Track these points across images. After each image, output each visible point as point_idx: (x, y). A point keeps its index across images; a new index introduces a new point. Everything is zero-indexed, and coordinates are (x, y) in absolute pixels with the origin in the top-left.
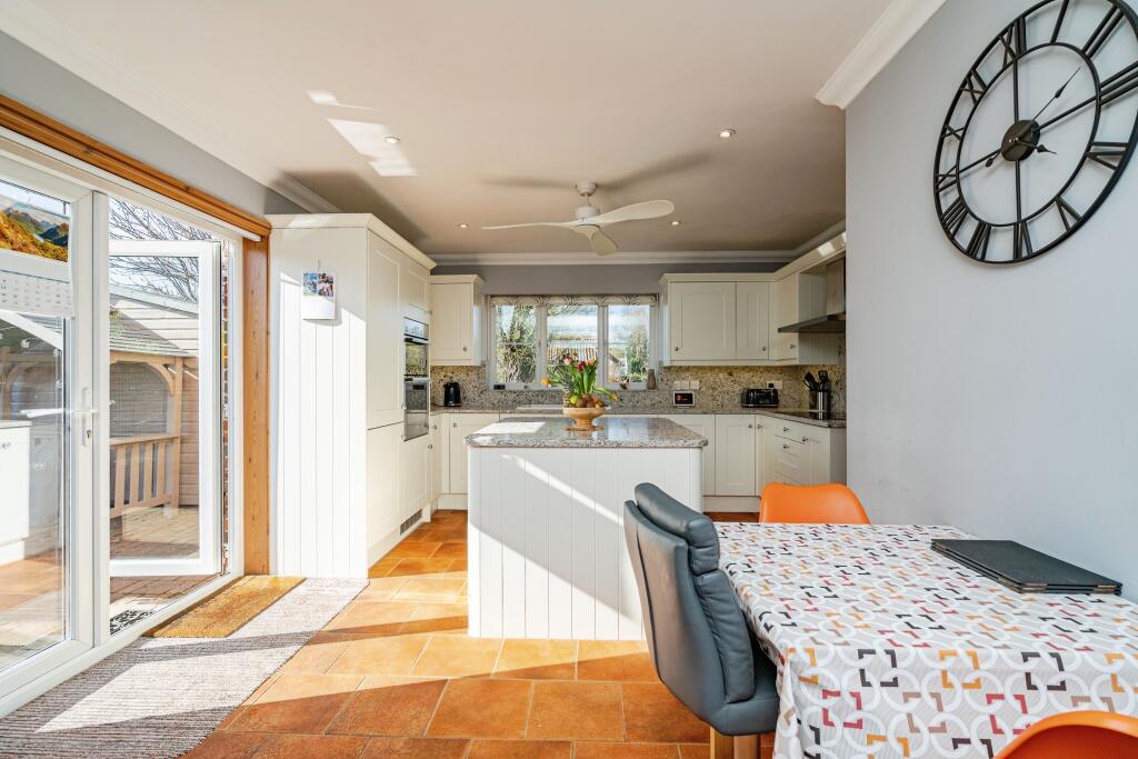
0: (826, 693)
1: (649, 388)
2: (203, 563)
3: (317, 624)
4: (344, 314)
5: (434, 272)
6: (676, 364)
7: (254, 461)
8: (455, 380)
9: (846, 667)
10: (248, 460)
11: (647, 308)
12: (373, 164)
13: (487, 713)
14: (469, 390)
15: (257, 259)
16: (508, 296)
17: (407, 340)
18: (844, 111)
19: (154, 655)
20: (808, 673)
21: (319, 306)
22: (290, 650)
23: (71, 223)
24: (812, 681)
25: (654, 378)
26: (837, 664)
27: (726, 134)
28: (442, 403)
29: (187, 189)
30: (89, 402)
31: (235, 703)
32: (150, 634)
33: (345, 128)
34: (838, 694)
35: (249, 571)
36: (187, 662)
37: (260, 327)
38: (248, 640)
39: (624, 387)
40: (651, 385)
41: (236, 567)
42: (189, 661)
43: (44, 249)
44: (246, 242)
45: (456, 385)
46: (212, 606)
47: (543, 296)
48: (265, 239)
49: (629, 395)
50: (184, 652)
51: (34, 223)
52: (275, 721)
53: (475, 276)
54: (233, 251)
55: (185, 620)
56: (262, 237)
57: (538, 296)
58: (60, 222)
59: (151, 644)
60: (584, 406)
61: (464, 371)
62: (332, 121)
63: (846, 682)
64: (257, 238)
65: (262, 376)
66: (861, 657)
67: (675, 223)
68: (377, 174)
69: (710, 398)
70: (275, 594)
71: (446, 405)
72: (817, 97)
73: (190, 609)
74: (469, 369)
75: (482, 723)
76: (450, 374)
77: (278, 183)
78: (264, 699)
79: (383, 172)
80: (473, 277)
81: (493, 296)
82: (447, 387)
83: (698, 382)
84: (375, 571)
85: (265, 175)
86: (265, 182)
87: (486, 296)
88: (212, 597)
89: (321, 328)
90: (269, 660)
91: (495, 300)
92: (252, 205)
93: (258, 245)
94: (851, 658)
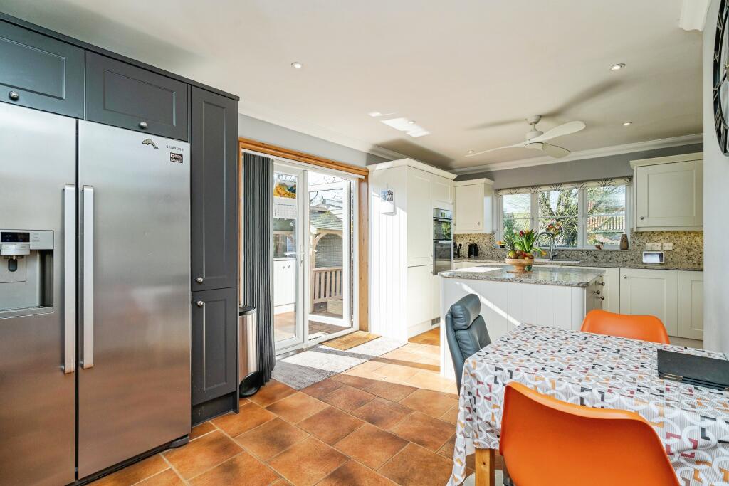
0: (479, 382)
1: (622, 249)
2: (344, 322)
3: (377, 354)
4: (398, 209)
5: (456, 180)
6: (641, 230)
7: (363, 279)
8: (475, 242)
9: (488, 373)
10: (361, 278)
11: (623, 188)
12: (409, 133)
13: (429, 405)
14: (484, 247)
15: (364, 185)
16: (509, 189)
17: (435, 220)
18: (702, 32)
19: (321, 351)
20: (472, 372)
21: (388, 206)
22: (363, 360)
23: (297, 184)
24: (473, 376)
25: (627, 241)
26: (485, 371)
27: (617, 68)
28: (467, 256)
29: (333, 163)
30: (302, 250)
31: (338, 372)
32: (321, 344)
33: (389, 122)
34: (482, 383)
35: (361, 329)
36: (329, 355)
37: (365, 218)
38: (351, 353)
39: (599, 247)
40: (624, 245)
41: (356, 326)
42: (330, 355)
43: (289, 195)
44: (360, 179)
45: (475, 246)
46: (343, 339)
47: (535, 186)
48: (366, 177)
49: (603, 253)
50: (329, 352)
51: (286, 186)
52: (349, 381)
53: (485, 179)
54: (355, 183)
55: (334, 341)
56: (365, 176)
57: (532, 187)
58: (294, 184)
59: (321, 347)
60: (517, 258)
61: (482, 237)
62: (382, 121)
63: (487, 379)
64: (363, 177)
65: (365, 240)
66: (496, 370)
67: (626, 124)
68: (412, 137)
69: (685, 258)
70: (367, 340)
71: (469, 257)
72: (680, 26)
73: (337, 338)
74: (484, 235)
75: (424, 407)
76: (473, 239)
77: (372, 150)
78: (348, 374)
79: (414, 136)
80: (483, 180)
81: (500, 190)
82: (470, 247)
83: (671, 244)
84: (412, 340)
85: (366, 148)
86: (367, 152)
87: (496, 190)
88: (345, 335)
89: (388, 216)
90: (354, 362)
91: (501, 192)
92: (360, 162)
93: (364, 180)
94: (492, 370)
